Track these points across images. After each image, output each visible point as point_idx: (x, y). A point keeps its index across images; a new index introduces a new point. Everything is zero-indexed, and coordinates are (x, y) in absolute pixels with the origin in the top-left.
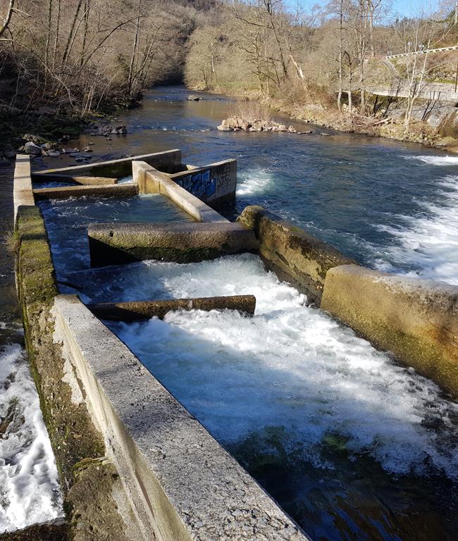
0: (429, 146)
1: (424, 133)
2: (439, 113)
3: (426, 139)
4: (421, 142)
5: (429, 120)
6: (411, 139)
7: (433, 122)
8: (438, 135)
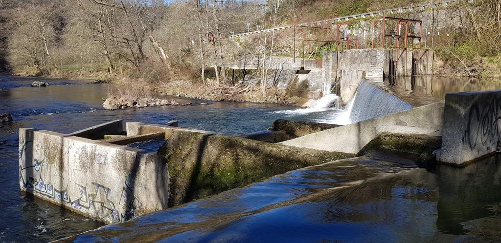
0: (282, 105)
1: (277, 95)
2: (285, 79)
3: (279, 100)
4: (276, 102)
5: (278, 85)
6: (269, 101)
7: (282, 87)
8: (287, 96)
